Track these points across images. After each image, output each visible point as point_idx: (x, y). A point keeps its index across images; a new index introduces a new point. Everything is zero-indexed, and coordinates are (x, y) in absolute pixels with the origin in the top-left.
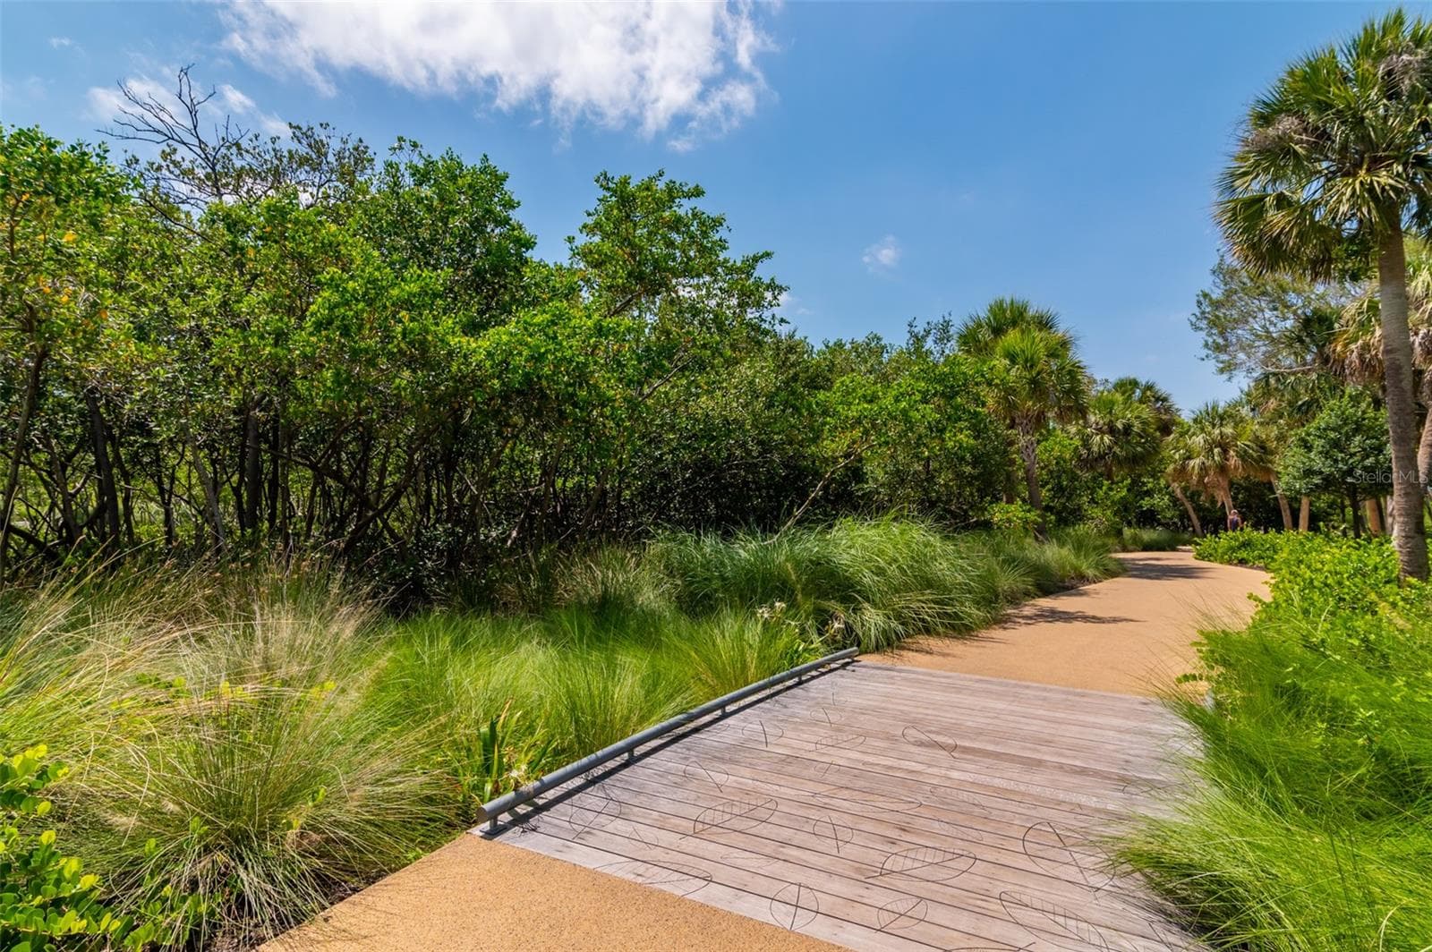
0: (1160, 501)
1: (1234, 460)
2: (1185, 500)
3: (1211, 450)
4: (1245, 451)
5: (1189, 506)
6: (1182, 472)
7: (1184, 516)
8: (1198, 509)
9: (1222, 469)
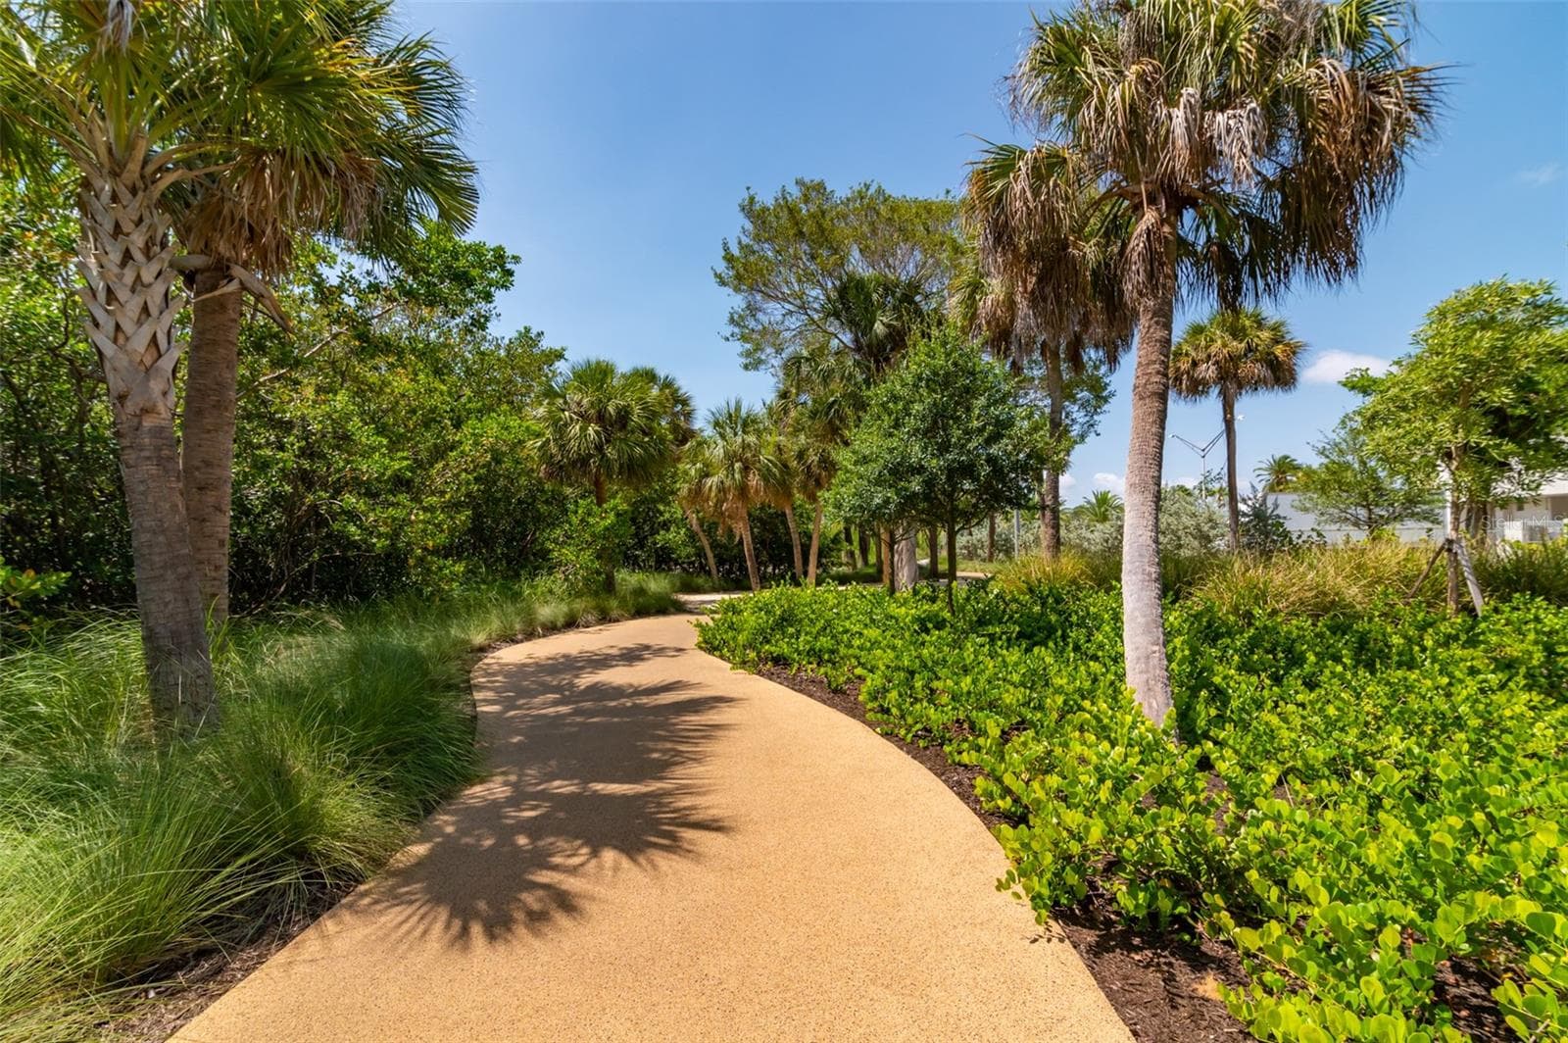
0: (674, 536)
1: (754, 480)
2: (701, 534)
3: (732, 465)
4: (769, 469)
5: (705, 543)
6: (697, 494)
7: (700, 553)
8: (714, 545)
9: (743, 490)
